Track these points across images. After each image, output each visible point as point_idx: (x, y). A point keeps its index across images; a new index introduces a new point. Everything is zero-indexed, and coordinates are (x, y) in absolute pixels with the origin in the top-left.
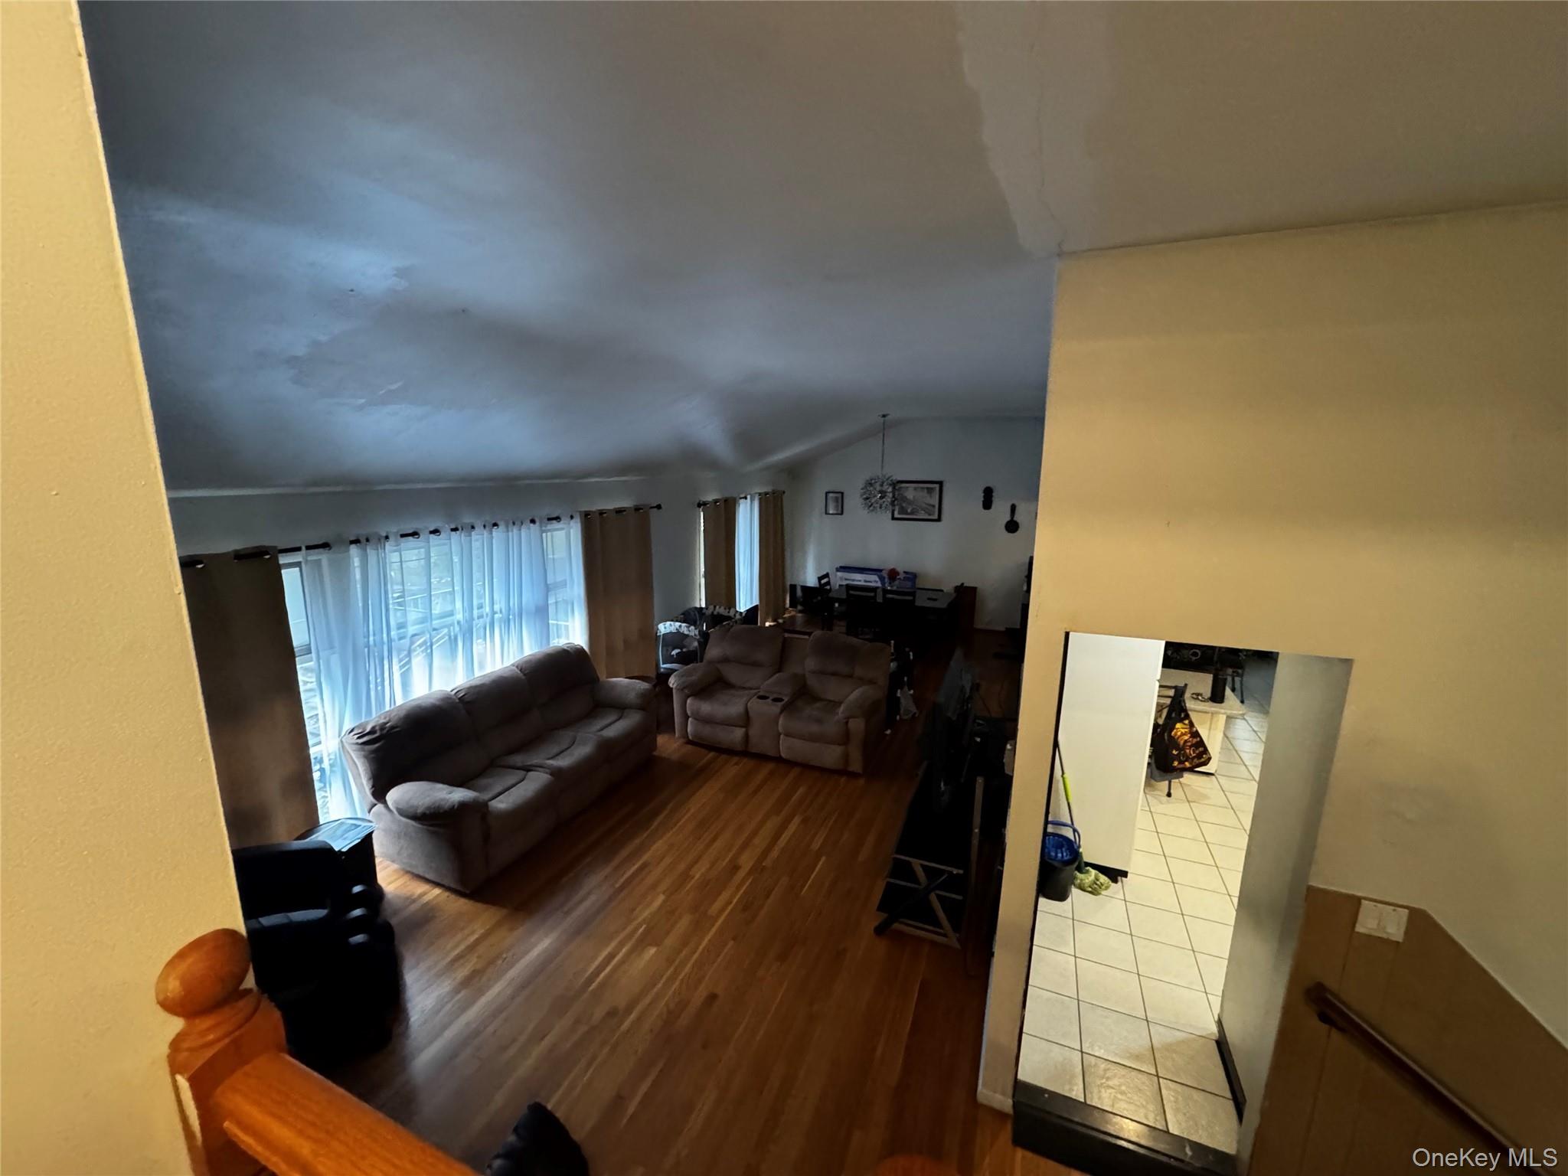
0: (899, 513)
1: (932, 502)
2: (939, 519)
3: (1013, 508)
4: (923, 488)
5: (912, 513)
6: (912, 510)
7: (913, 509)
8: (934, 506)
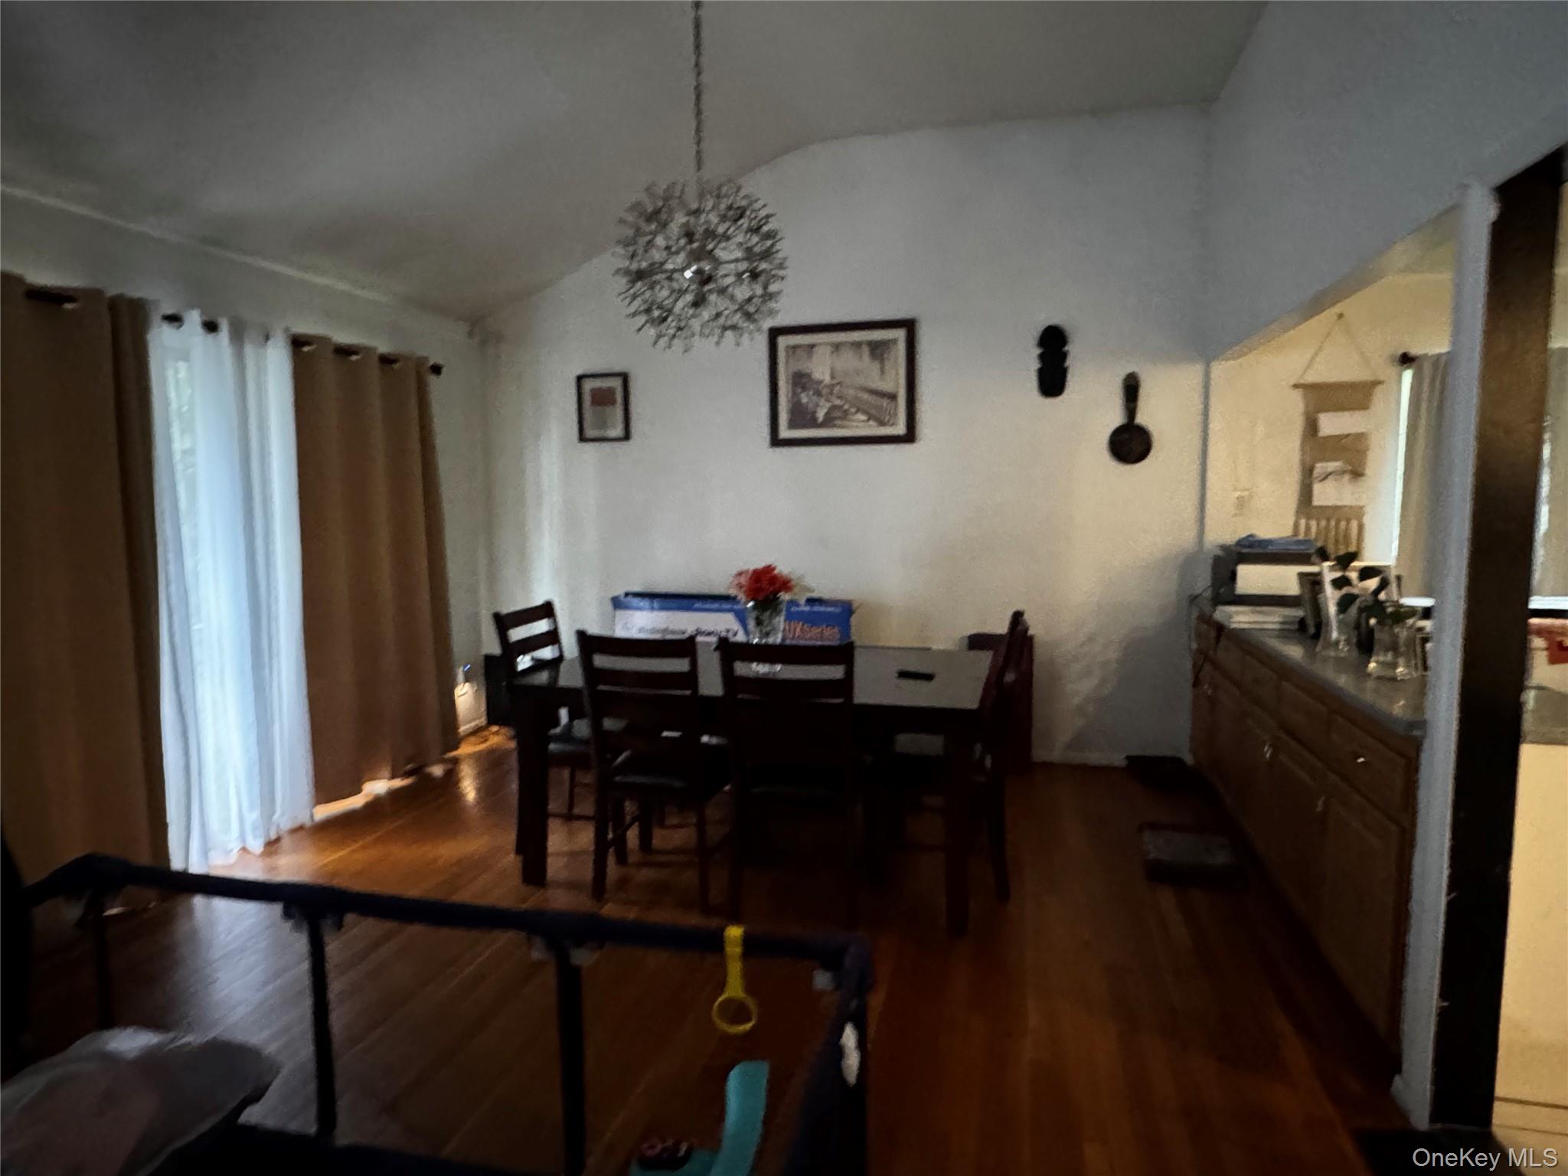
0: (793, 424)
1: (887, 386)
2: (910, 437)
3: (1131, 389)
4: (857, 345)
5: (828, 422)
6: (827, 414)
7: (833, 408)
8: (893, 397)
